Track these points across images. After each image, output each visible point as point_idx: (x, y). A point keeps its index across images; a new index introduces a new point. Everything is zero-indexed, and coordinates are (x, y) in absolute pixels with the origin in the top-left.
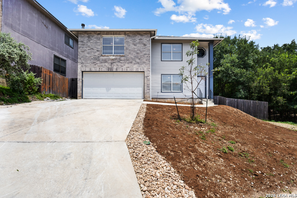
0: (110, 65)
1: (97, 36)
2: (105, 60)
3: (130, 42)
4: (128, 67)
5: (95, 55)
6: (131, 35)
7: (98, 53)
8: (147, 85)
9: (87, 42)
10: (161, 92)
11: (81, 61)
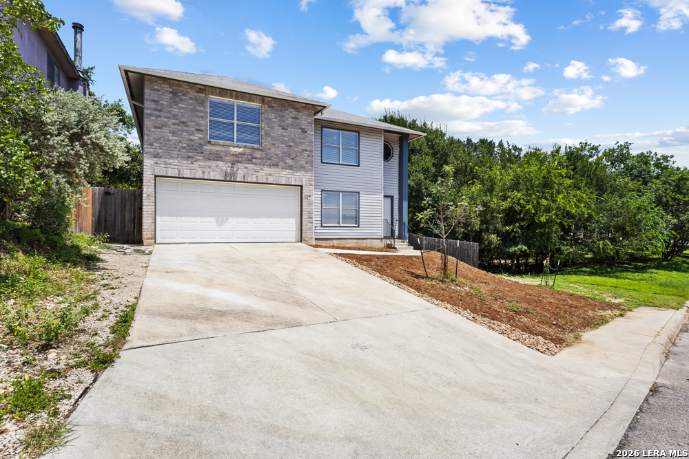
0: (229, 167)
1: (197, 94)
2: (217, 154)
3: (274, 120)
4: (270, 175)
5: (192, 140)
6: (275, 105)
7: (200, 136)
8: (309, 213)
9: (171, 107)
10: (322, 226)
11: (152, 150)
